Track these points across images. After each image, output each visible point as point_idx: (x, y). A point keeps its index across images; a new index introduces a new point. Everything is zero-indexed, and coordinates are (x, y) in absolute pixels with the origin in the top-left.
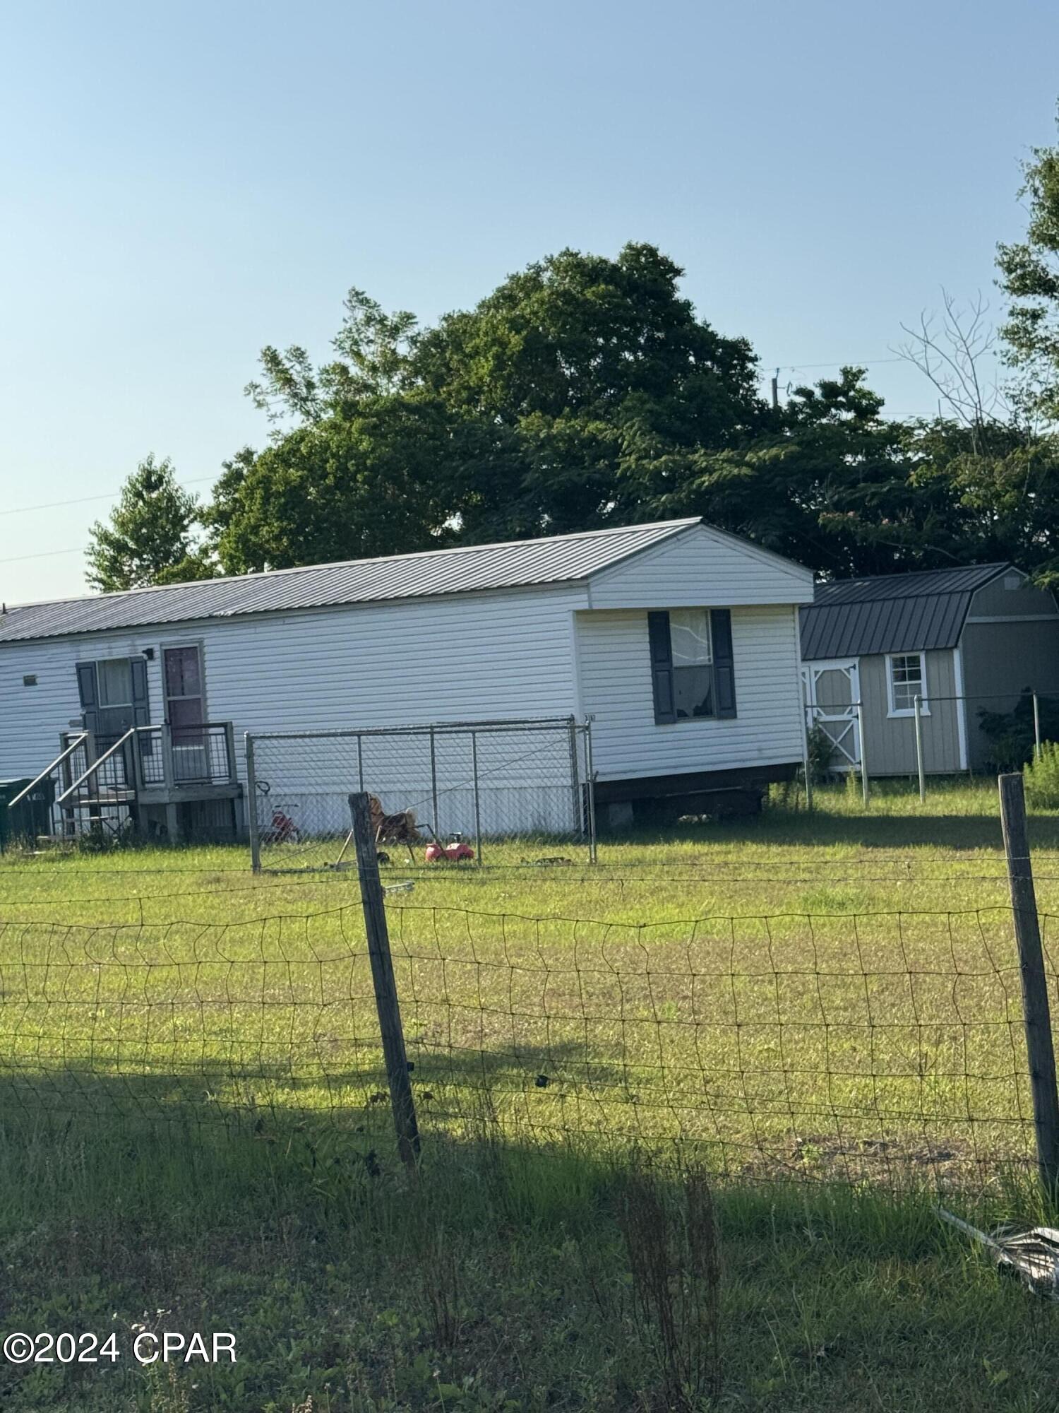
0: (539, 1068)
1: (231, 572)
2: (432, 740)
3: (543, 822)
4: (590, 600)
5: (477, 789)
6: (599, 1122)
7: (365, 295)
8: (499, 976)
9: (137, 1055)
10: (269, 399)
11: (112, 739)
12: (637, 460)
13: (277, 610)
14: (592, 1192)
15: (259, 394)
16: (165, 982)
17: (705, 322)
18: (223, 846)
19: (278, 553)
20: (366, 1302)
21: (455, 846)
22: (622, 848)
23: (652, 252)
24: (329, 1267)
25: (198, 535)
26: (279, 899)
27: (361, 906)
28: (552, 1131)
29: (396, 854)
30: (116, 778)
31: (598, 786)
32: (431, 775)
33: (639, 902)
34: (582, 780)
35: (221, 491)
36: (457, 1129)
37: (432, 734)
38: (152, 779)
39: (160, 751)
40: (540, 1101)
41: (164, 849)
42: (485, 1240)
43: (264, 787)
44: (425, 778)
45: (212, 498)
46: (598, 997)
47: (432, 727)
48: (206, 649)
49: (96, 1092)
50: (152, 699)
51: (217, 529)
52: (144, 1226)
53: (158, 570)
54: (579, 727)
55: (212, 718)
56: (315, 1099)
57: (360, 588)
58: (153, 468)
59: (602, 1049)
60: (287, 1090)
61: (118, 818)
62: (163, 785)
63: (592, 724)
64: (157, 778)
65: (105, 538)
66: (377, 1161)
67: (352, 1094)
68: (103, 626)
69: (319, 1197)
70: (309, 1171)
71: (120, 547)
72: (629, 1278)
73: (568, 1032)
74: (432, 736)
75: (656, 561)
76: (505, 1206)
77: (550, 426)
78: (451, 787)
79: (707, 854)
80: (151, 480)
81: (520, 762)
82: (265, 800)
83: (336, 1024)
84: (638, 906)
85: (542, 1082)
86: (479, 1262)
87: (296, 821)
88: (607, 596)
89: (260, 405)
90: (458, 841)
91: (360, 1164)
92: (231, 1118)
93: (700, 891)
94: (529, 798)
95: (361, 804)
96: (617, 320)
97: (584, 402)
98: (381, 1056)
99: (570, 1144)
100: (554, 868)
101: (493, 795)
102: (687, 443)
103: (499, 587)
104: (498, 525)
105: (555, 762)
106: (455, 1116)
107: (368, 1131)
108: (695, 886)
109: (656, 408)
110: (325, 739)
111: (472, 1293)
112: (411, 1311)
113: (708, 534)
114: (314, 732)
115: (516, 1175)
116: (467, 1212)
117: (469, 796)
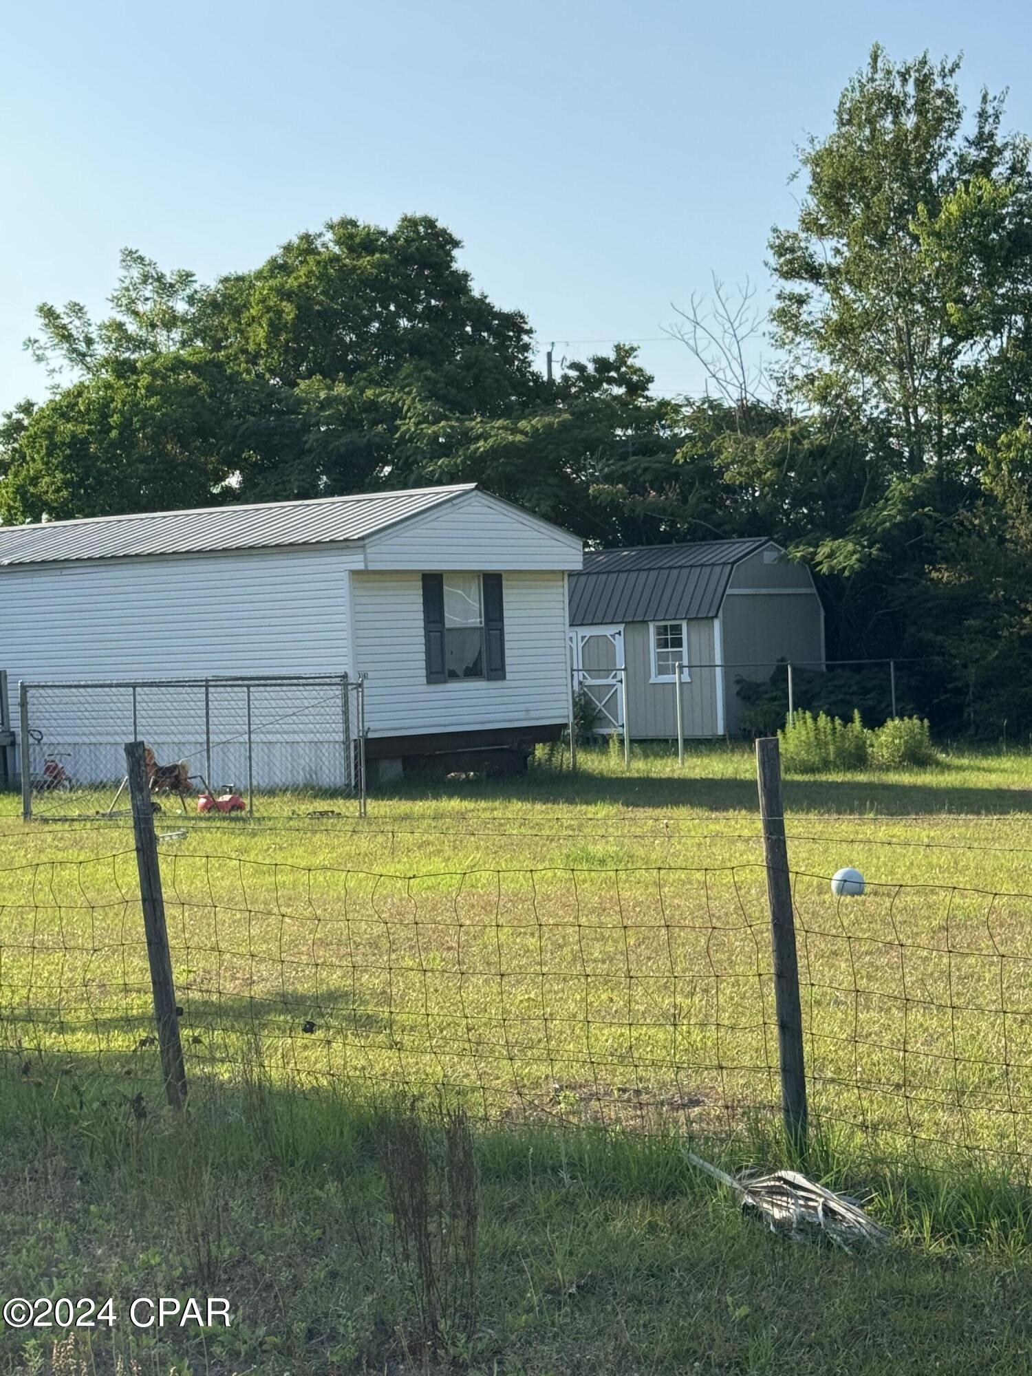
0: (306, 1014)
1: (9, 522)
2: (207, 693)
3: (314, 776)
4: (365, 561)
5: (250, 742)
6: (364, 1068)
7: (139, 254)
8: (268, 925)
10: (49, 353)
12: (417, 424)
13: (54, 561)
14: (356, 1135)
15: (39, 349)
17: (482, 294)
19: (57, 505)
20: (129, 1242)
21: (227, 798)
22: (391, 803)
23: (430, 223)
24: (92, 1208)
26: (50, 847)
27: (134, 854)
28: (319, 1076)
29: (167, 804)
31: (369, 742)
32: (205, 728)
33: (406, 855)
34: (354, 736)
36: (224, 1073)
37: (207, 687)
40: (305, 1047)
42: (249, 1181)
43: (37, 735)
44: (200, 731)
46: (365, 947)
47: (207, 681)
54: (352, 684)
56: (82, 1043)
57: (138, 542)
59: (368, 997)
60: (54, 1034)
63: (365, 681)
66: (144, 1104)
67: (120, 1039)
69: (85, 1139)
70: (76, 1113)
72: (390, 1218)
73: (335, 980)
74: (207, 690)
75: (431, 525)
76: (270, 1148)
77: (330, 388)
78: (224, 740)
79: (473, 811)
81: (294, 718)
82: (37, 749)
83: (105, 970)
84: (405, 860)
85: (309, 1028)
86: (243, 1203)
87: (69, 770)
88: (382, 557)
89: (39, 359)
90: (231, 792)
91: (126, 1107)
93: (466, 846)
94: (301, 752)
95: (136, 753)
96: (394, 287)
97: (361, 366)
98: (150, 1001)
99: (334, 1089)
100: (325, 820)
101: (266, 749)
102: (466, 411)
103: (277, 545)
104: (277, 485)
105: (328, 717)
106: (222, 1061)
107: (136, 1074)
108: (461, 842)
109: (434, 375)
110: (100, 689)
111: (235, 1233)
112: (174, 1250)
113: (483, 501)
114: (90, 683)
115: (281, 1118)
116: (232, 1154)
117: (242, 749)
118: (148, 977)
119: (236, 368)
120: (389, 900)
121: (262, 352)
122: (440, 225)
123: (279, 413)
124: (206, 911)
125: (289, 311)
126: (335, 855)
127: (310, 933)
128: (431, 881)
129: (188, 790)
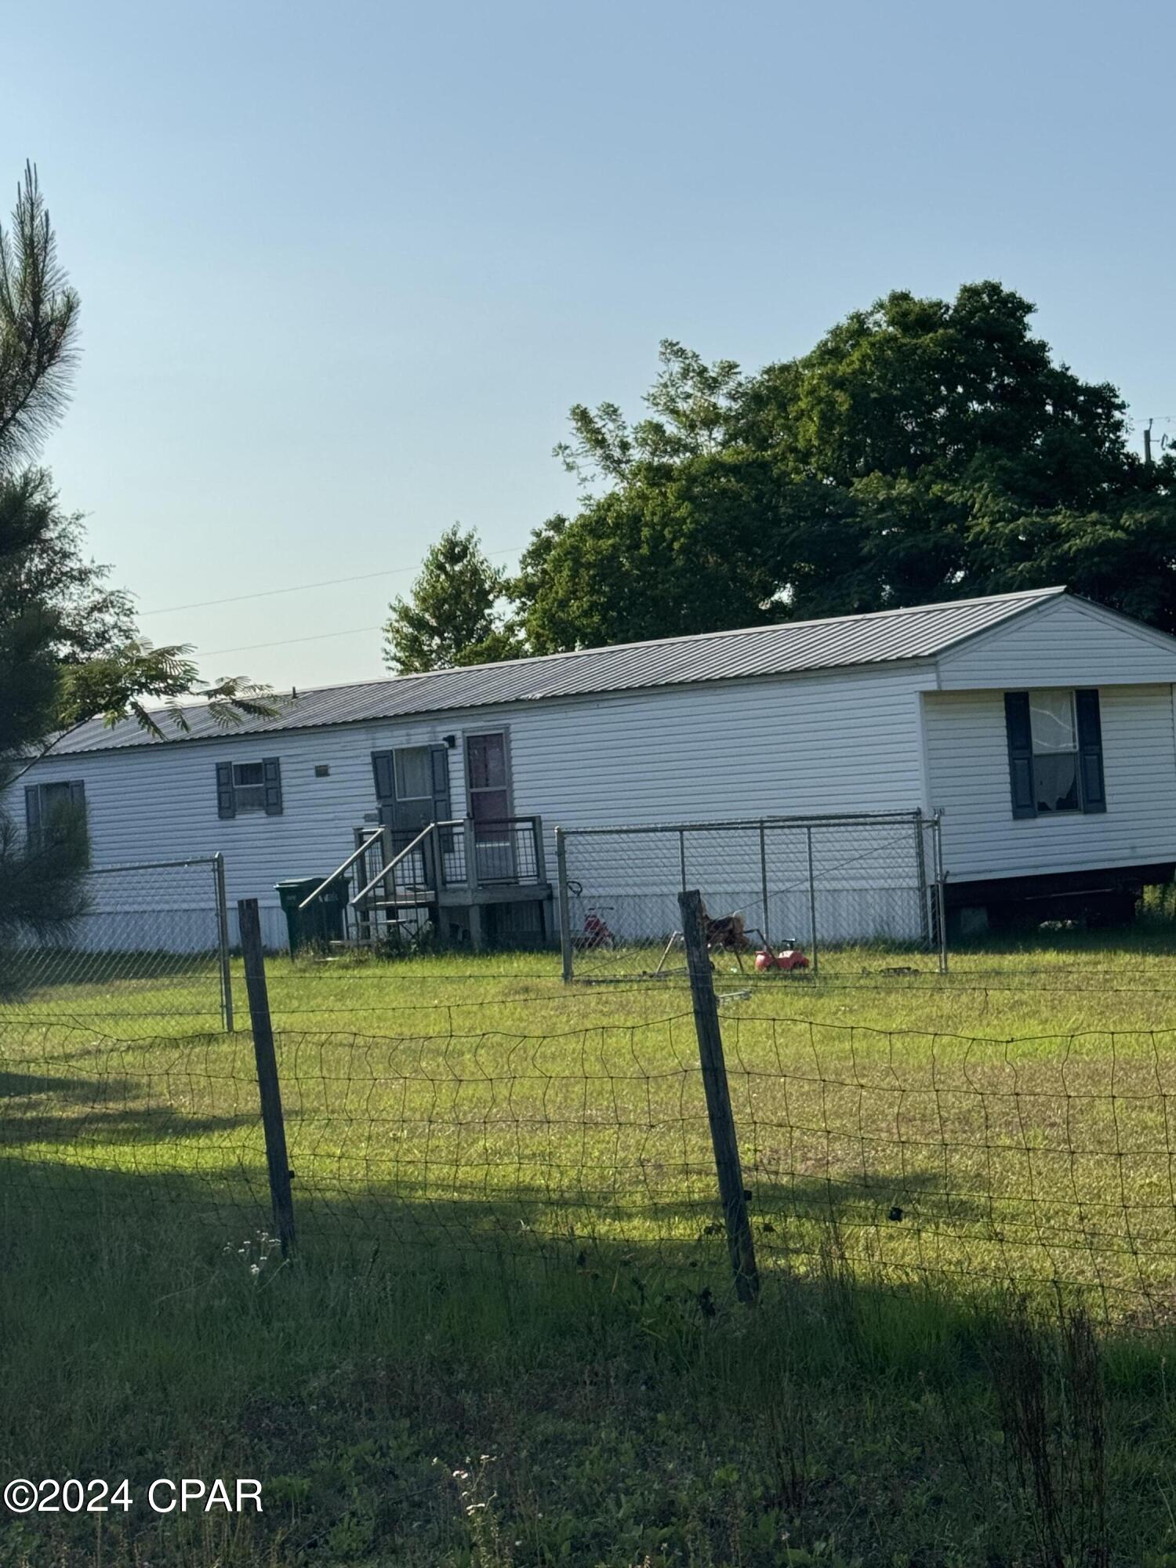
0: (889, 1200)
1: (540, 650)
2: (762, 837)
3: (886, 928)
4: (939, 680)
5: (812, 890)
6: (959, 1262)
7: (680, 346)
8: (841, 1098)
9: (444, 1179)
10: (580, 461)
11: (410, 835)
12: (992, 523)
13: (590, 693)
14: (955, 1339)
15: (569, 456)
16: (471, 1101)
17: (1063, 366)
18: (531, 952)
19: (589, 630)
20: (702, 1456)
21: (788, 954)
22: (976, 957)
23: (994, 289)
24: (660, 1417)
25: (503, 611)
26: (595, 1011)
27: (692, 1019)
28: (909, 1270)
29: (722, 962)
30: (414, 877)
31: (950, 889)
32: (761, 875)
33: (997, 1017)
34: (930, 881)
35: (529, 561)
36: (801, 1265)
37: (762, 829)
38: (454, 878)
39: (462, 848)
40: (891, 1238)
41: (466, 956)
42: (833, 1390)
43: (576, 888)
44: (756, 879)
45: (519, 570)
46: (953, 1123)
47: (762, 822)
48: (513, 736)
49: (401, 1219)
50: (453, 791)
51: (524, 604)
52: (455, 1366)
53: (459, 650)
54: (927, 821)
55: (519, 812)
56: (640, 1230)
57: (682, 668)
58: (458, 539)
59: (960, 1181)
60: (608, 1220)
61: (416, 921)
62: (465, 885)
63: (942, 818)
64: (459, 878)
65: (405, 614)
66: (712, 1300)
67: (681, 1226)
68: (400, 711)
69: (648, 1339)
70: (637, 1309)
71: (418, 623)
72: (1000, 1436)
73: (921, 1160)
74: (762, 832)
75: (1015, 636)
76: (856, 1353)
77: (891, 487)
78: (783, 888)
79: (1073, 965)
80: (455, 551)
81: (861, 861)
82: (577, 902)
83: (661, 1149)
84: (995, 1022)
85: (896, 1215)
86: (828, 1415)
87: (612, 927)
88: (958, 676)
89: (570, 467)
90: (792, 948)
91: (692, 1303)
92: (548, 1250)
93: (1066, 1006)
94: (871, 900)
95: (690, 902)
96: (960, 366)
97: (927, 459)
98: (712, 1183)
99: (927, 1286)
100: (900, 978)
101: (830, 898)
102: (1047, 503)
103: (836, 666)
104: (833, 599)
105: (900, 860)
106: (797, 1252)
107: (702, 1266)
108: (1060, 1002)
109: (1009, 464)
110: (643, 834)
111: (821, 1449)
112: (754, 1466)
113: (1073, 606)
114: (632, 827)
115: (868, 1319)
116: (813, 1359)
117: (804, 899)
118: (711, 1157)
119: (783, 468)
120: (979, 1069)
121: (814, 450)
122: (1006, 289)
123: (835, 518)
124: (770, 1082)
125: (843, 401)
126: (914, 1018)
127: (889, 1108)
128: (1027, 1047)
129: (744, 946)
